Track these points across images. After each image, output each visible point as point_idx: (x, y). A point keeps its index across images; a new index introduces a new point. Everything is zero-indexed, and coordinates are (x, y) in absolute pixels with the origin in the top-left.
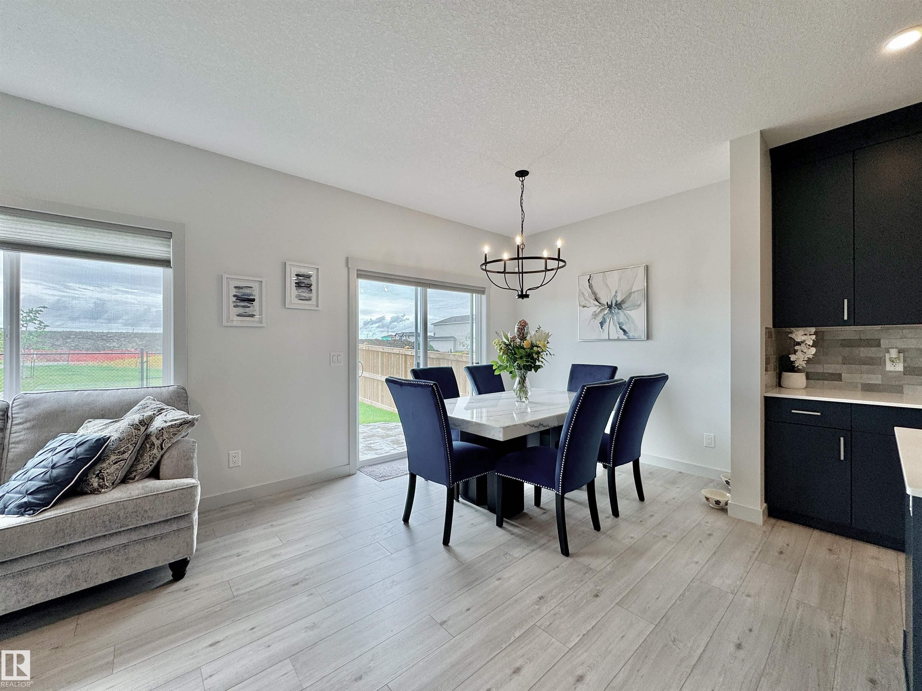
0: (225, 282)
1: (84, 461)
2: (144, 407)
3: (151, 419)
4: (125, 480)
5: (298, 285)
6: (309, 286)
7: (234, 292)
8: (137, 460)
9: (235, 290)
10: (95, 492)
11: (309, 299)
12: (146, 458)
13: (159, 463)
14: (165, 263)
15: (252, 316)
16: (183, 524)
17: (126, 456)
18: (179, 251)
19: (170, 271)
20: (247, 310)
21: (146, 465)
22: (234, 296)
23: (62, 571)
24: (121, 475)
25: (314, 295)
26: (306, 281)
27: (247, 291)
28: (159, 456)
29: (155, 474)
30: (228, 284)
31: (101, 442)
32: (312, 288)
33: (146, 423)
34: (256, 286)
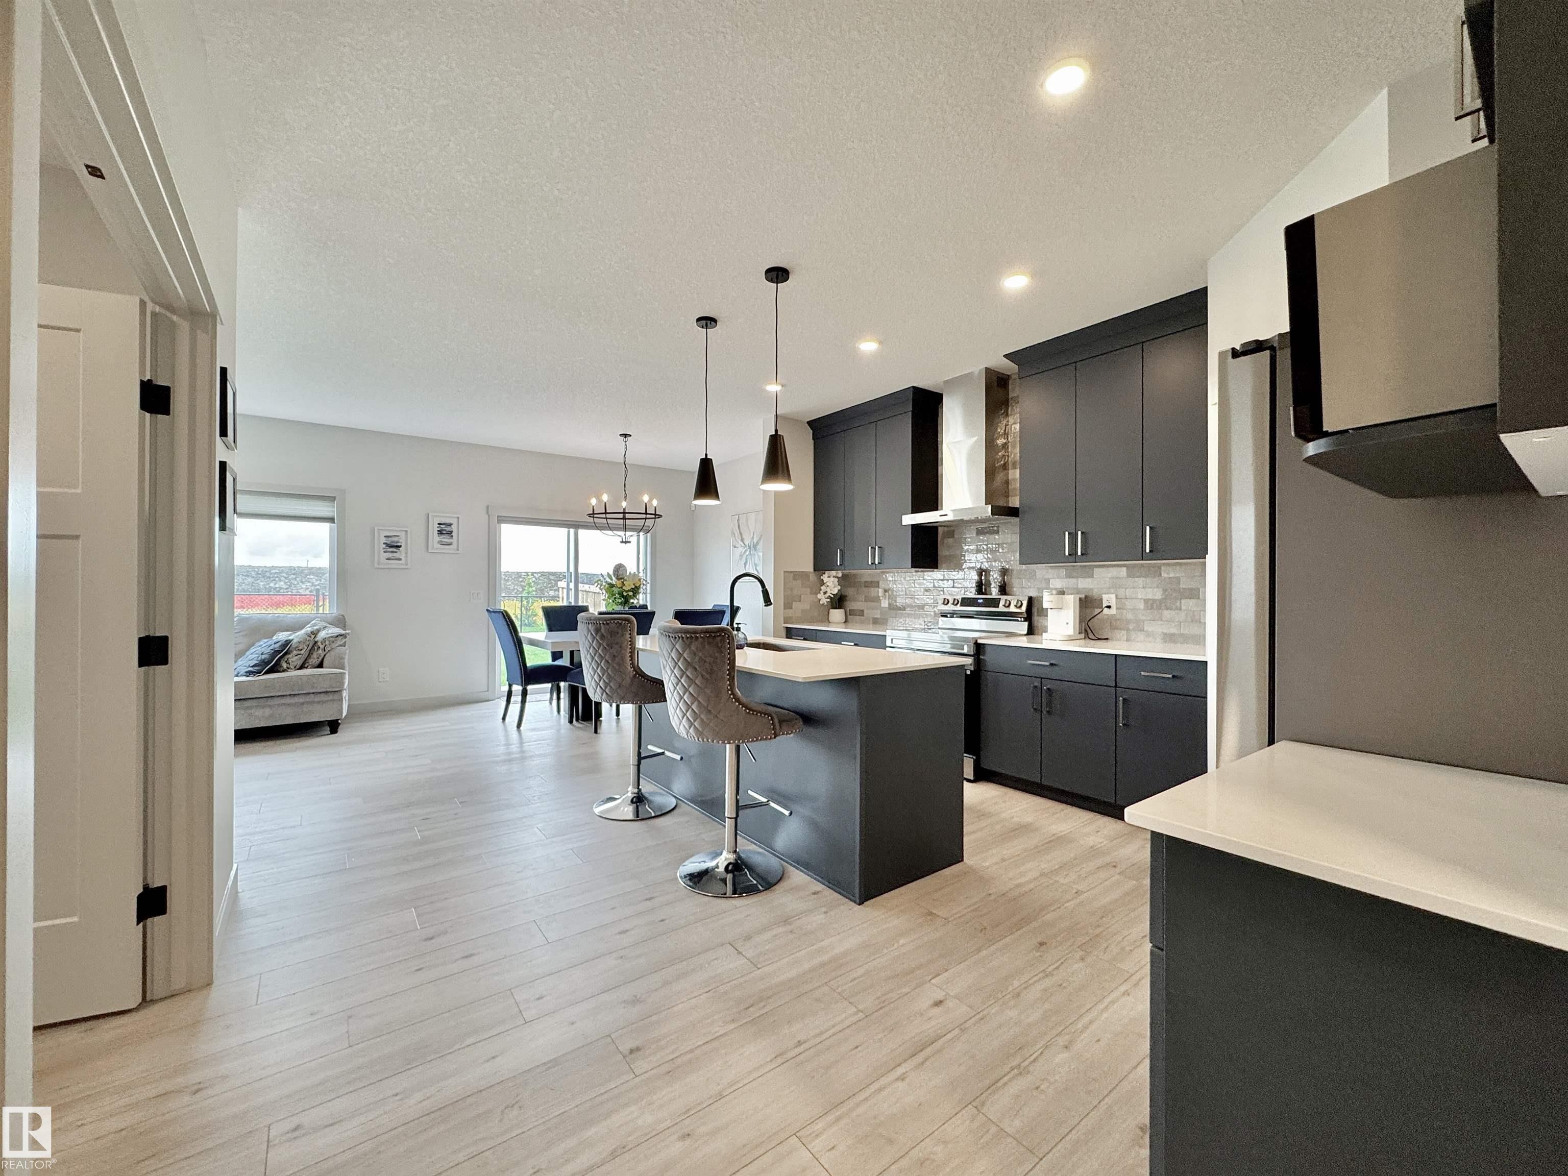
0: (376, 532)
1: (279, 652)
2: (315, 625)
3: (318, 631)
4: (301, 668)
5: (440, 532)
6: (450, 533)
7: (384, 540)
8: (309, 656)
9: (384, 539)
10: (284, 671)
11: (450, 544)
12: (315, 655)
13: (323, 659)
14: (331, 520)
15: (400, 559)
16: (336, 696)
17: (302, 652)
18: (342, 511)
19: (334, 525)
20: (395, 555)
21: (314, 660)
22: (384, 543)
23: (268, 711)
24: (300, 663)
25: (454, 540)
26: (448, 529)
27: (396, 539)
28: (323, 656)
29: (320, 665)
30: (379, 533)
31: (288, 642)
32: (453, 534)
33: (315, 633)
34: (403, 535)
